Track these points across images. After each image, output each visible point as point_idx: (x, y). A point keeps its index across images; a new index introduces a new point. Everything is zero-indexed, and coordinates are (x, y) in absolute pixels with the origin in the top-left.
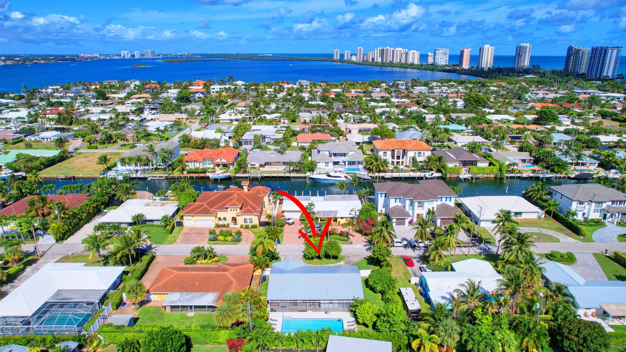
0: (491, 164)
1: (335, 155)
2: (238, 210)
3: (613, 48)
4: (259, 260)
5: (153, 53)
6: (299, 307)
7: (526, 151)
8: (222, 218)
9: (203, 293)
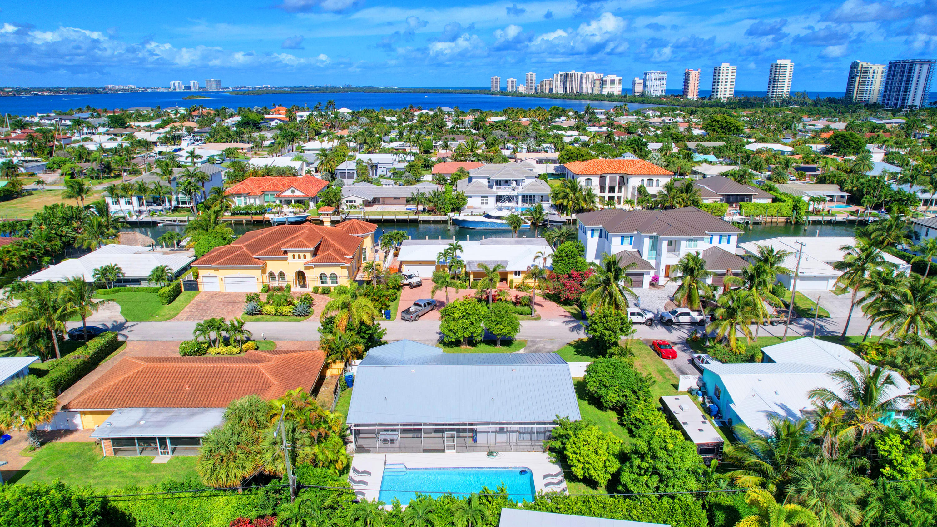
0: (775, 200)
1: (499, 183)
2: (309, 255)
3: (922, 63)
4: (337, 341)
5: (218, 83)
6: (427, 442)
7: (832, 183)
8: (276, 274)
9: (196, 409)
